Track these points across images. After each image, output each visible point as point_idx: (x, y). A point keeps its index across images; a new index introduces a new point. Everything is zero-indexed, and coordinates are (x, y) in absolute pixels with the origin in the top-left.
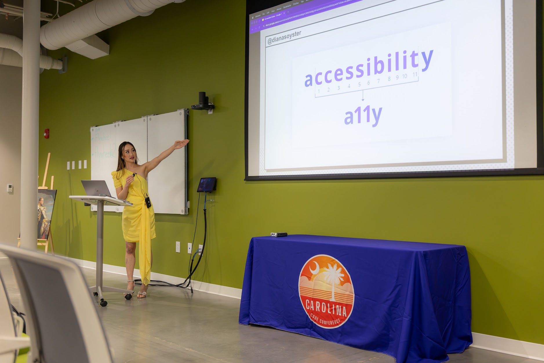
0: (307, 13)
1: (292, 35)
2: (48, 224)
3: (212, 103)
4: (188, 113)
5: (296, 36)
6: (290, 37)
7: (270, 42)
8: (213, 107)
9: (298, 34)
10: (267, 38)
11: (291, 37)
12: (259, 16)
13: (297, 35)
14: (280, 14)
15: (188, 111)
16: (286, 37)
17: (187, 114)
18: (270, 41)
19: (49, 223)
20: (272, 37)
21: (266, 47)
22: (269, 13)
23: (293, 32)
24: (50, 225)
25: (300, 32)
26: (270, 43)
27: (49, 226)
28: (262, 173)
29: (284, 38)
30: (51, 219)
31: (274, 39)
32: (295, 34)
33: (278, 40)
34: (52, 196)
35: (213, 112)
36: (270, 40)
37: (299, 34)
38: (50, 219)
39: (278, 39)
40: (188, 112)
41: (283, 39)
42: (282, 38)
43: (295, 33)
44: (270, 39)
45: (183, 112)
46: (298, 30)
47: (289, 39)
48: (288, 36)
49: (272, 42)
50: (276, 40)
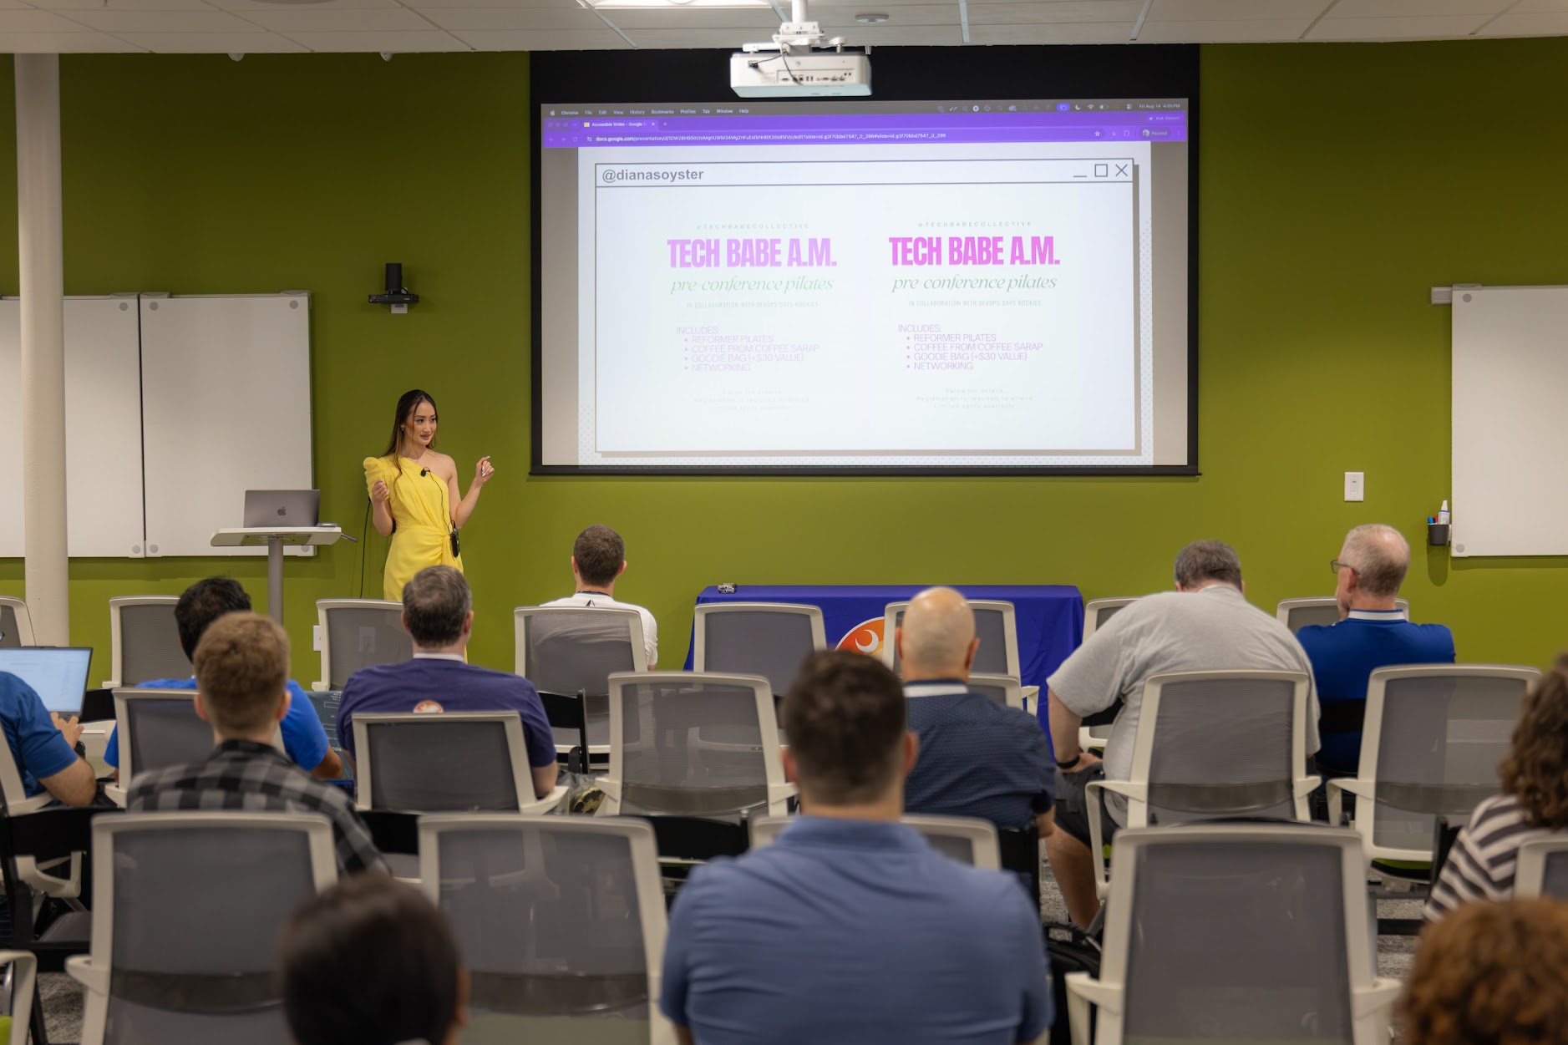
0: (719, 138)
1: (677, 176)
3: (412, 290)
5: (688, 178)
6: (670, 178)
7: (611, 178)
8: (413, 300)
9: (694, 175)
10: (601, 169)
11: (674, 178)
12: (573, 113)
13: (692, 178)
14: (640, 124)
16: (660, 175)
18: (609, 176)
20: (618, 169)
21: (596, 187)
22: (604, 112)
23: (683, 168)
25: (700, 173)
26: (610, 180)
29: (653, 176)
31: (622, 174)
32: (685, 175)
33: (635, 178)
35: (409, 310)
36: (611, 174)
37: (698, 176)
39: (634, 176)
42: (645, 176)
43: (685, 172)
44: (610, 172)
45: (303, 300)
46: (692, 168)
47: (668, 182)
48: (665, 175)
49: (616, 178)
50: (629, 176)
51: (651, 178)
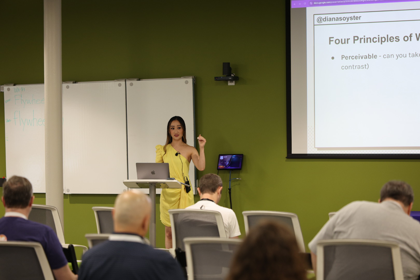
0: (368, 0)
1: (350, 19)
5: (354, 19)
6: (347, 20)
7: (320, 21)
8: (235, 79)
9: (357, 18)
10: (316, 17)
11: (348, 20)
16: (342, 18)
18: (320, 20)
20: (323, 16)
21: (314, 25)
23: (352, 15)
25: (360, 17)
26: (320, 22)
31: (326, 19)
32: (353, 18)
33: (331, 21)
35: (236, 84)
36: (321, 19)
37: (359, 18)
39: (330, 20)
41: (338, 20)
42: (336, 19)
43: (353, 16)
46: (356, 15)
47: (345, 22)
48: (345, 19)
49: (323, 21)
50: (328, 19)
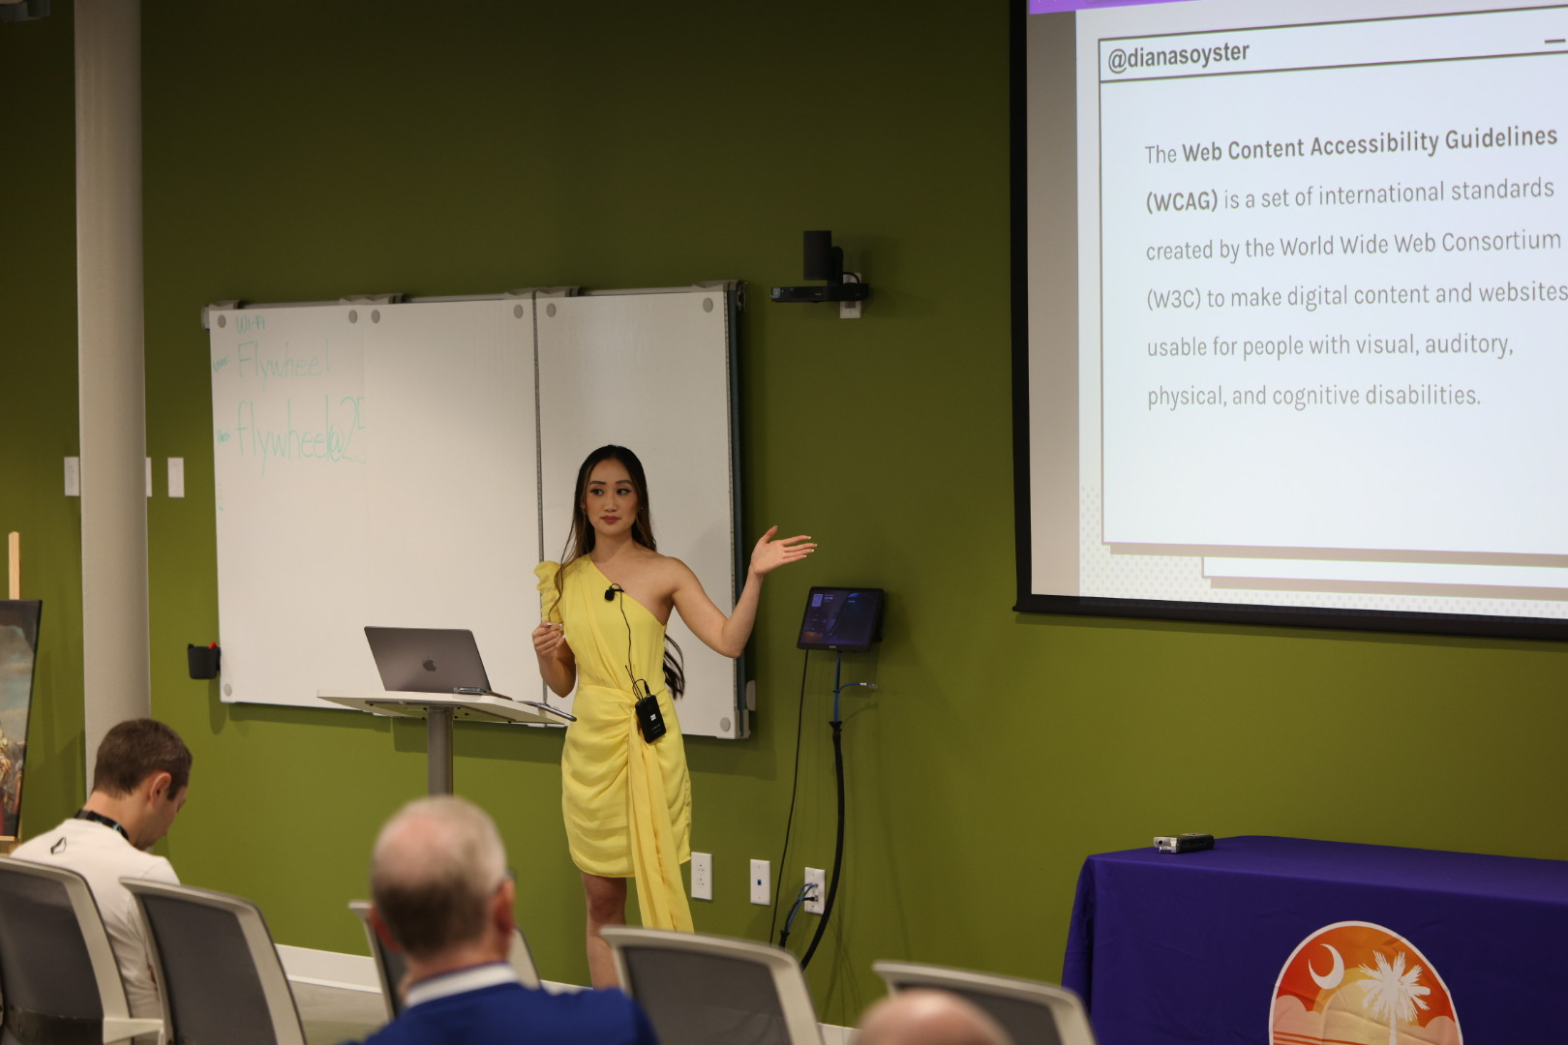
1: (1212, 55)
2: (13, 766)
3: (859, 275)
4: (739, 304)
5: (1227, 59)
6: (1202, 61)
7: (1120, 65)
8: (859, 293)
9: (1237, 53)
10: (1106, 49)
11: (1207, 59)
13: (1234, 58)
15: (739, 293)
16: (1188, 55)
17: (737, 307)
18: (1119, 61)
19: (16, 760)
20: (1129, 47)
21: (1100, 82)
23: (1220, 40)
24: (23, 770)
25: (1245, 48)
26: (1118, 69)
27: (19, 775)
28: (1094, 584)
29: (1179, 58)
30: (26, 739)
31: (1136, 56)
32: (1223, 52)
33: (1153, 63)
34: (20, 632)
35: (863, 312)
36: (1120, 57)
37: (1241, 55)
38: (22, 742)
39: (1153, 59)
40: (741, 298)
42: (1168, 57)
43: (1222, 46)
44: (1119, 54)
45: (718, 297)
46: (1235, 40)
47: (1197, 68)
48: (1198, 55)
49: (1127, 65)
50: (1145, 58)
51: (1176, 62)
